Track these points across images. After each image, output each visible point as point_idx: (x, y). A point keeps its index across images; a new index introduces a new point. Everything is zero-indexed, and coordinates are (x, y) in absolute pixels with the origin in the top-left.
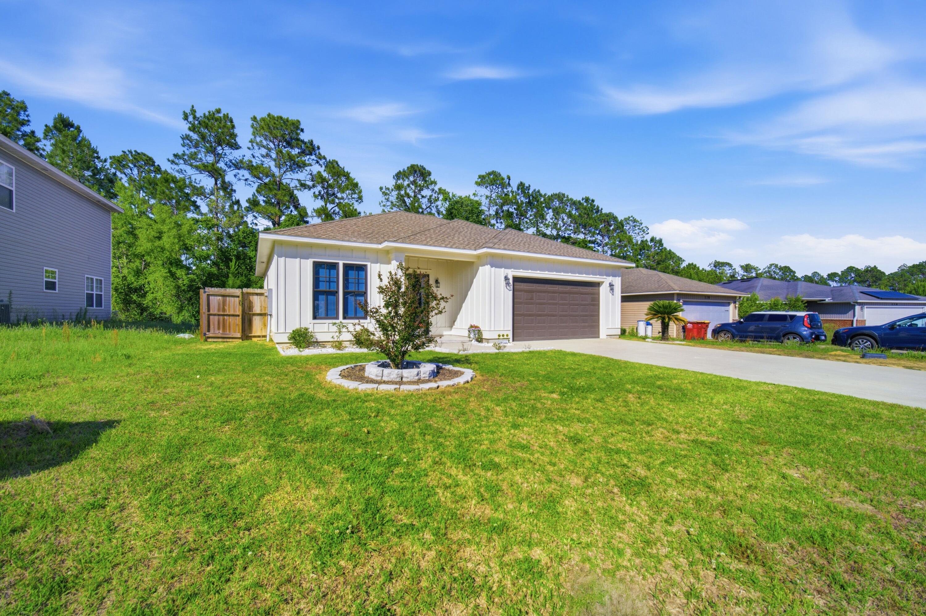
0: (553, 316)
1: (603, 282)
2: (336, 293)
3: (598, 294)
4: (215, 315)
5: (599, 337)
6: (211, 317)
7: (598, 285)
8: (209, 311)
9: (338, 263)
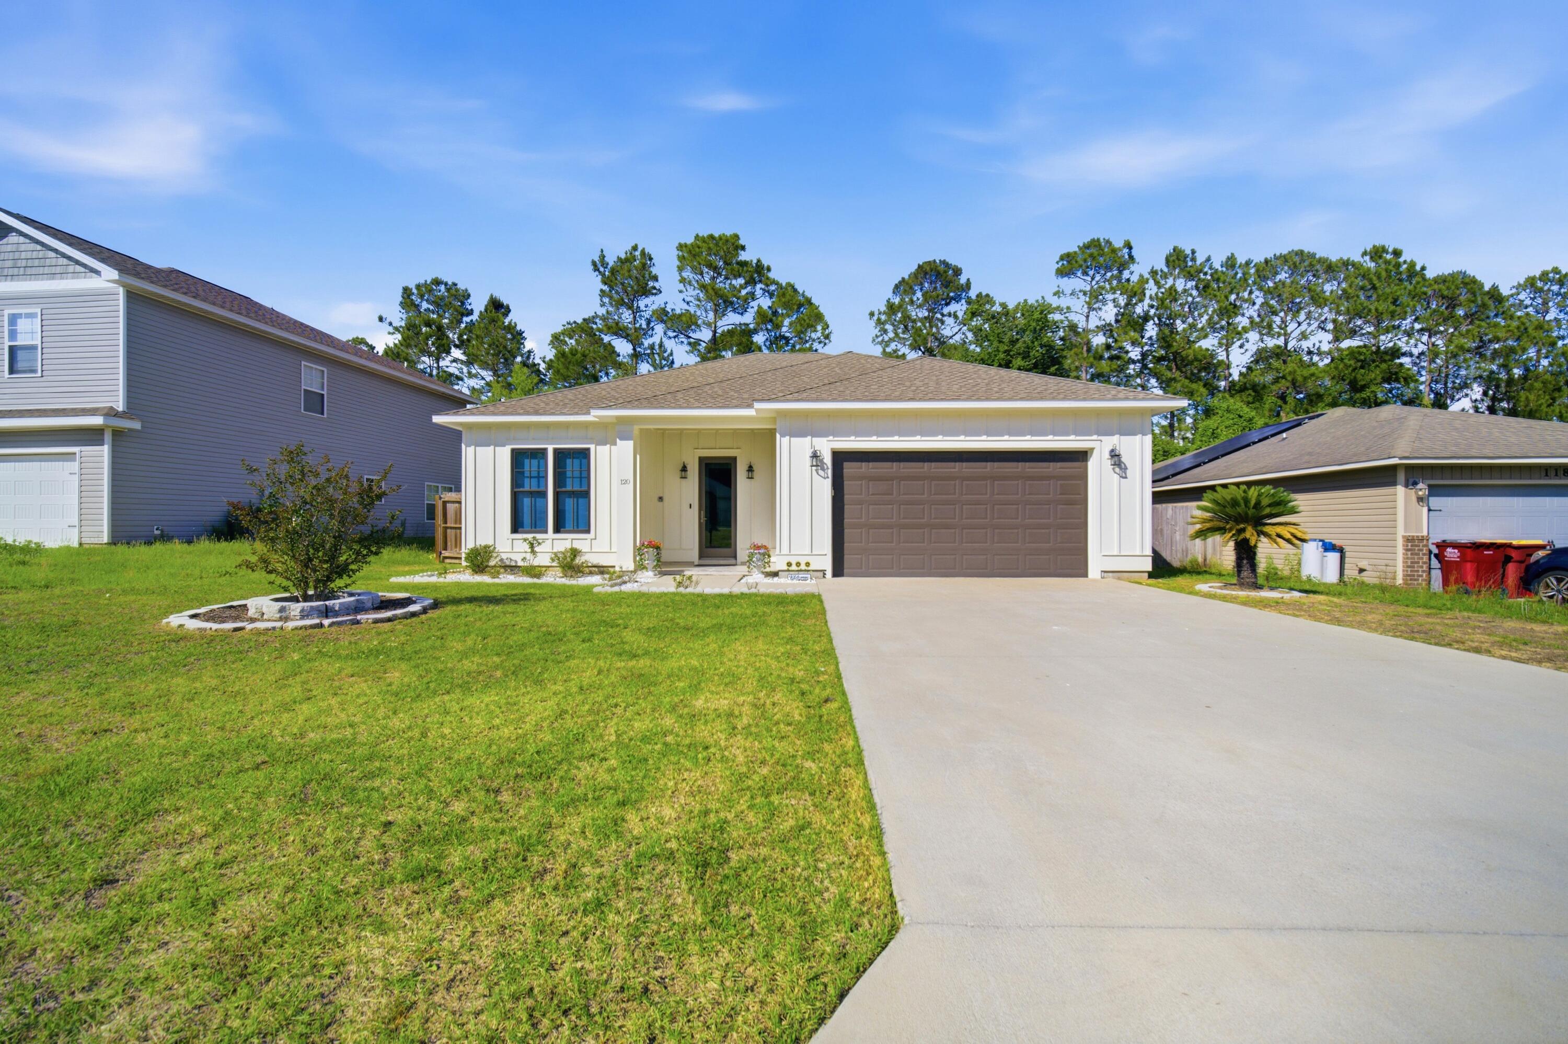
0: (947, 527)
1: (1093, 449)
2: (544, 494)
3: (1084, 477)
4: (451, 528)
5: (1085, 575)
6: (449, 531)
7: (1082, 456)
8: (445, 522)
9: (546, 449)
